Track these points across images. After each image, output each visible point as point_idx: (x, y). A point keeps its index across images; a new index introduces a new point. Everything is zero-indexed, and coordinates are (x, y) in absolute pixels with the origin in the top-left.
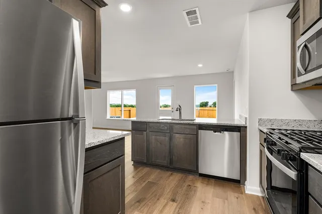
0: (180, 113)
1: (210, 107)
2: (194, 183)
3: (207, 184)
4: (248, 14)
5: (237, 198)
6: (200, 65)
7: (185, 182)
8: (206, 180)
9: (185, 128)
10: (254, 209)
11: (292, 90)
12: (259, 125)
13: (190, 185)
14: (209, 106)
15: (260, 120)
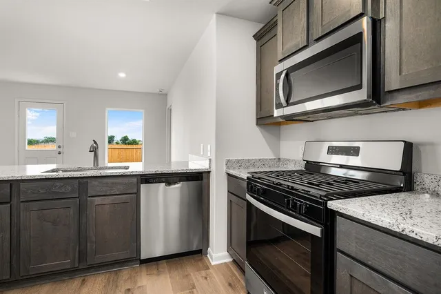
0: (96, 156)
1: (117, 143)
2: (135, 282)
3: (158, 274)
4: (215, 16)
5: (206, 278)
6: (122, 75)
7: (117, 287)
8: (154, 267)
9: (113, 183)
10: (230, 285)
11: (257, 124)
12: (228, 168)
13: (129, 290)
14: (115, 142)
15: (228, 161)
